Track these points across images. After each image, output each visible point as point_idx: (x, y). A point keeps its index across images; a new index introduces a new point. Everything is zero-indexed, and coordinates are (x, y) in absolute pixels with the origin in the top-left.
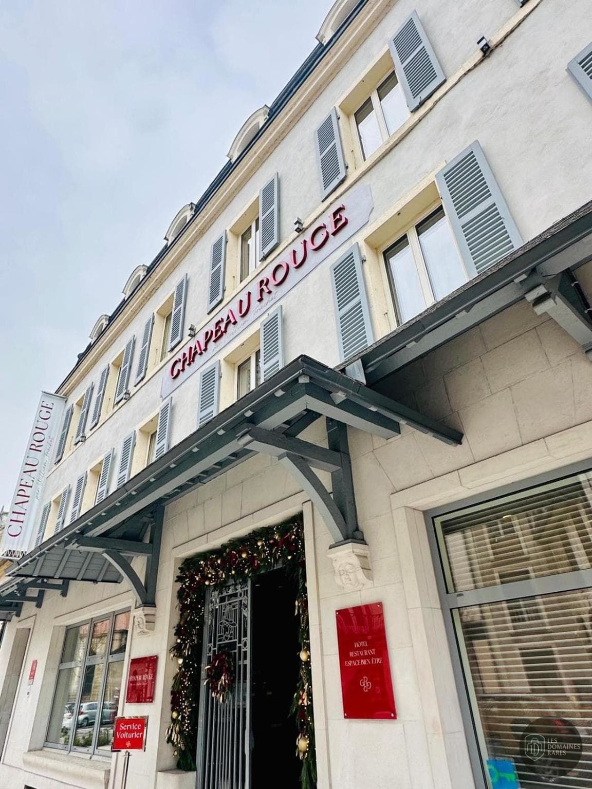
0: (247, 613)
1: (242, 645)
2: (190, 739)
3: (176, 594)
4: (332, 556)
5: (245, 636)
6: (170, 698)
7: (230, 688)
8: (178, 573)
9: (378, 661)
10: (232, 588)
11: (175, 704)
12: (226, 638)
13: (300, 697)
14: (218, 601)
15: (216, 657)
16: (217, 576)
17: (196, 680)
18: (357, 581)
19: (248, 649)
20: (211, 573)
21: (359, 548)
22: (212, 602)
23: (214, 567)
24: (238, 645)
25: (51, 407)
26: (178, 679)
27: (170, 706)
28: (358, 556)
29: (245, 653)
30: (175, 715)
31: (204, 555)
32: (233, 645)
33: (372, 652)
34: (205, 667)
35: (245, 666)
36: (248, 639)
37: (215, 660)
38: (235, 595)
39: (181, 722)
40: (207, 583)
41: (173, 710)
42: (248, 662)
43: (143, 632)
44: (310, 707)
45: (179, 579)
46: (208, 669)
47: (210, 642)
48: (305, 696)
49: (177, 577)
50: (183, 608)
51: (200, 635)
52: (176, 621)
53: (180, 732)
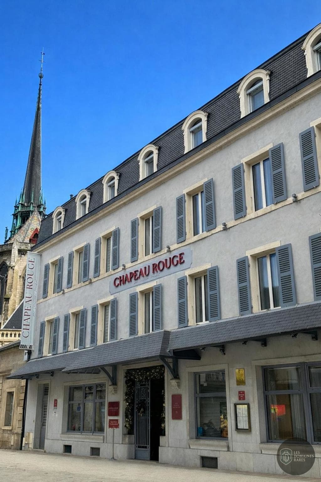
0: (149, 391)
1: (148, 400)
2: (132, 426)
3: (125, 382)
4: (171, 382)
5: (149, 397)
6: (125, 414)
7: (144, 412)
8: (125, 374)
9: (180, 407)
10: (144, 382)
11: (127, 416)
12: (143, 397)
13: (163, 415)
14: (139, 385)
15: (139, 403)
16: (139, 378)
17: (133, 410)
18: (176, 389)
19: (149, 401)
20: (137, 377)
21: (177, 381)
22: (137, 386)
23: (138, 375)
24: (146, 400)
25: (33, 261)
26: (127, 410)
27: (125, 417)
28: (177, 382)
29: (148, 403)
30: (127, 419)
31: (135, 370)
32: (145, 400)
33: (179, 405)
34: (136, 406)
35: (148, 406)
36: (149, 399)
37: (139, 404)
38: (145, 385)
39: (129, 422)
40: (136, 380)
41: (126, 418)
42: (149, 405)
43: (113, 394)
44: (165, 417)
45: (126, 377)
46: (137, 407)
47: (137, 398)
48: (164, 414)
49: (125, 376)
50: (128, 387)
51: (134, 396)
52: (125, 391)
53: (129, 424)
